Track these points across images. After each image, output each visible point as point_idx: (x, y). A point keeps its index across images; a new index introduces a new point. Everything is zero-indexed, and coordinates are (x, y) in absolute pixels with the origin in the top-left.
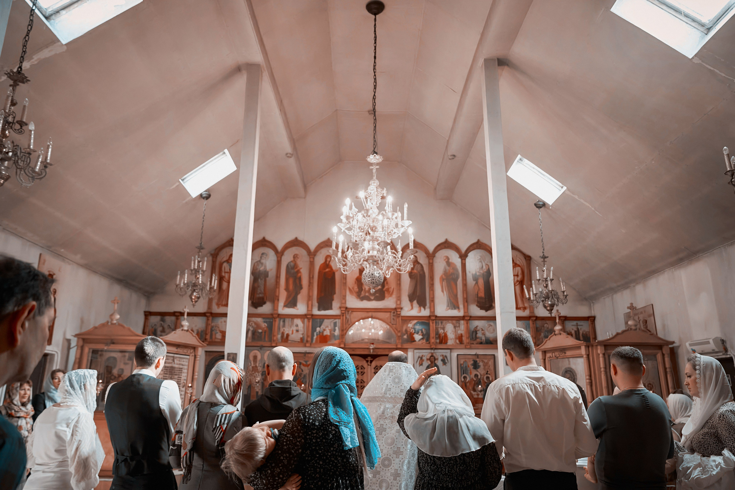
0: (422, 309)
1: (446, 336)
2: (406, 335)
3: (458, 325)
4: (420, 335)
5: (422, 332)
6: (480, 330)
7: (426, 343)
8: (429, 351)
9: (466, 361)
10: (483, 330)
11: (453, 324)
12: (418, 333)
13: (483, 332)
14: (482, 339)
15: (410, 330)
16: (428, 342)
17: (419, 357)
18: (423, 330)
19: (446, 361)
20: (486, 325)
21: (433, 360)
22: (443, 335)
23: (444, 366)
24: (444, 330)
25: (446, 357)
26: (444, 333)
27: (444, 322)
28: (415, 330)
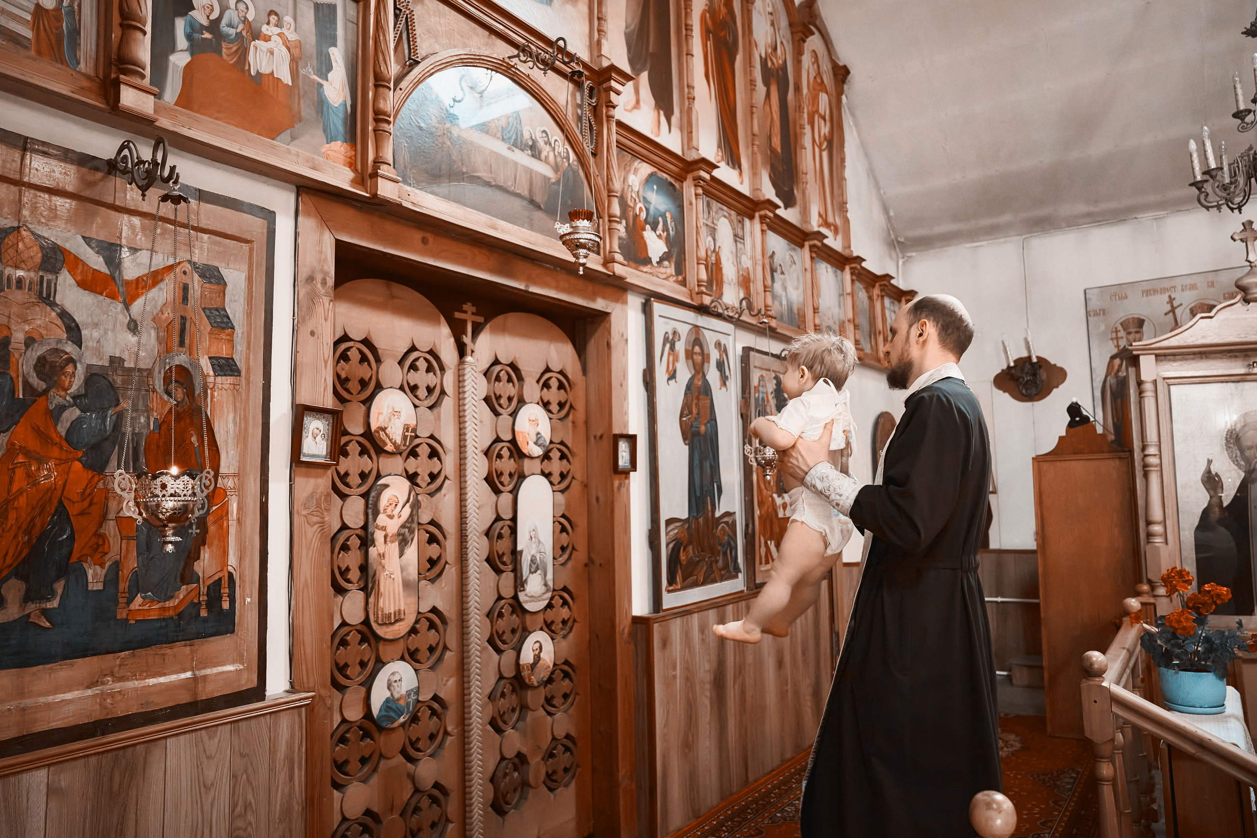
0: (663, 119)
1: (718, 264)
2: (624, 222)
3: (740, 233)
4: (659, 236)
5: (666, 228)
6: (779, 271)
7: (677, 282)
8: (690, 316)
9: (762, 376)
10: (782, 273)
11: (731, 222)
12: (654, 229)
13: (782, 276)
14: (781, 304)
15: (635, 204)
16: (680, 278)
17: (666, 340)
18: (668, 215)
19: (727, 373)
20: (788, 257)
21: (698, 358)
22: (713, 258)
23: (724, 389)
24: (714, 239)
25: (725, 351)
26: (714, 251)
27: (715, 205)
28: (647, 210)
